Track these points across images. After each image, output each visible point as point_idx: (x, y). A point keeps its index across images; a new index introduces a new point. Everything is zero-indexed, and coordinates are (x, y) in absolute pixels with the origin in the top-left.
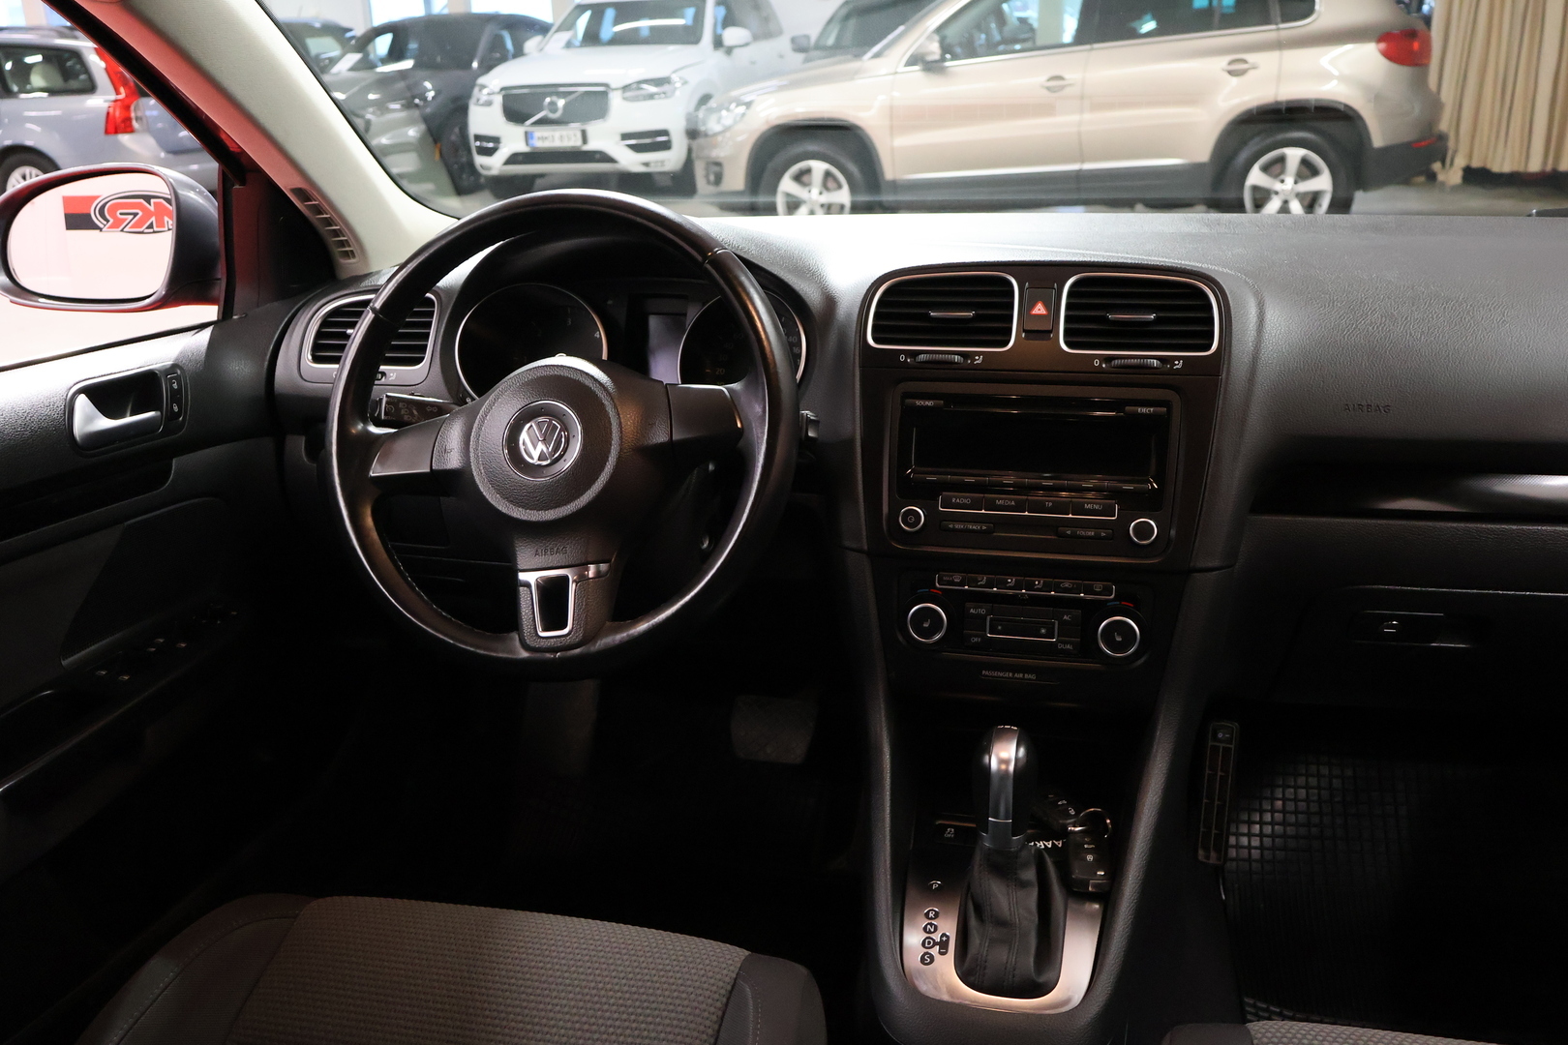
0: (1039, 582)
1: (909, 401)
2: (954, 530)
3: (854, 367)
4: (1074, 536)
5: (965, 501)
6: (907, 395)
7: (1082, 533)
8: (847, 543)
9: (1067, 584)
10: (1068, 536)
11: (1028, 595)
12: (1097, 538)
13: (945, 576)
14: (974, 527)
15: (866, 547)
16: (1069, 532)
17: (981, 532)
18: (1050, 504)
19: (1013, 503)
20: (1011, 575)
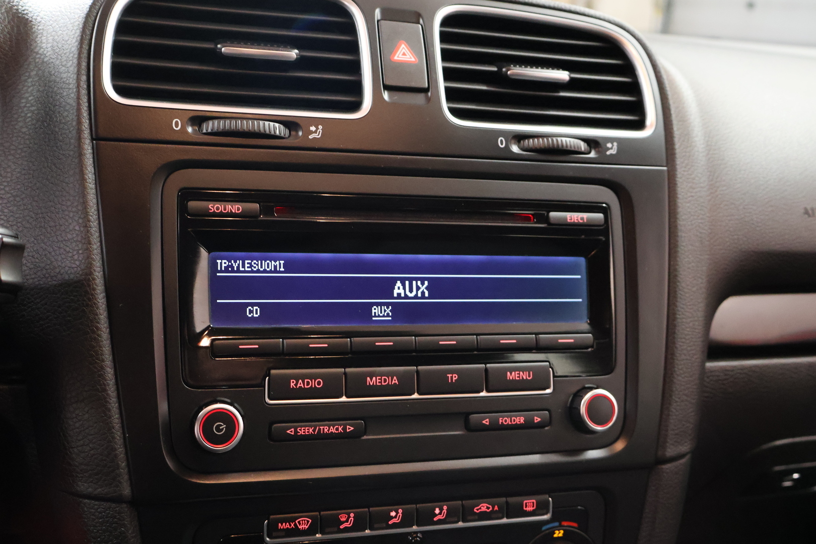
0: (441, 510)
1: (193, 204)
2: (296, 438)
3: (79, 139)
4: (495, 427)
5: (313, 384)
6: (188, 194)
7: (505, 420)
8: (83, 487)
9: (484, 507)
10: (485, 429)
11: (422, 532)
12: (529, 425)
13: (283, 521)
14: (333, 430)
15: (126, 491)
16: (486, 422)
17: (344, 436)
18: (455, 377)
19: (395, 381)
20: (396, 503)
